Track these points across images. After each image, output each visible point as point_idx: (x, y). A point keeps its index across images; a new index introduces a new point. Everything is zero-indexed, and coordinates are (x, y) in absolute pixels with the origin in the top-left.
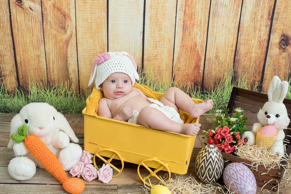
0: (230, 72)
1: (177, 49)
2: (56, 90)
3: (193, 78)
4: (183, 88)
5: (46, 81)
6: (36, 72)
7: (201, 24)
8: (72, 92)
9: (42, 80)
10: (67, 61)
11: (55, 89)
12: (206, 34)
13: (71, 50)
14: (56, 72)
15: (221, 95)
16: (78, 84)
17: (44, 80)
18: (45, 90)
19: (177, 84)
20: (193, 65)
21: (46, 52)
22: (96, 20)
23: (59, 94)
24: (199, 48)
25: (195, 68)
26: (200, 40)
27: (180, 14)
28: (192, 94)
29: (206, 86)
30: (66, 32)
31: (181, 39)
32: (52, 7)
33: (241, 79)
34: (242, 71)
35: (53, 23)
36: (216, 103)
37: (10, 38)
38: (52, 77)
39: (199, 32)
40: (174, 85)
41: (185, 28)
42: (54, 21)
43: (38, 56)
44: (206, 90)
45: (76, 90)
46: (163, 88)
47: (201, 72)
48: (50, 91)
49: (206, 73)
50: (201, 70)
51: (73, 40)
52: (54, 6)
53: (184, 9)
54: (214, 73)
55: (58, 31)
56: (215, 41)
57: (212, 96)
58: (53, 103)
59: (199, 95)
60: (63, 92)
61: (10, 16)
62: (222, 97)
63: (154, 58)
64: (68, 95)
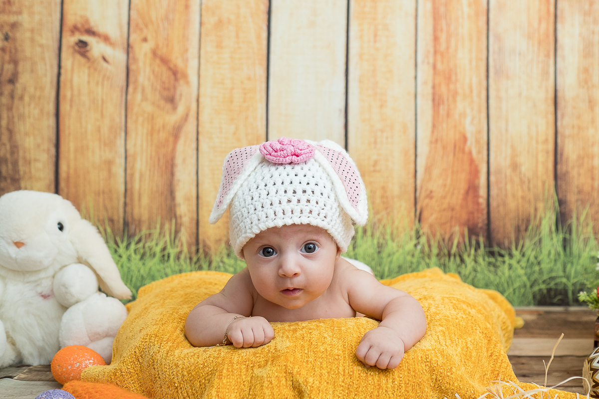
0: (550, 202)
1: (424, 149)
2: (141, 245)
3: (464, 217)
4: (444, 240)
5: (121, 221)
6: (101, 200)
7: (471, 91)
8: (178, 250)
9: (111, 221)
10: (172, 174)
11: (139, 241)
12: (484, 115)
13: (184, 150)
14: (145, 201)
15: (536, 258)
16: (194, 230)
17: (115, 218)
18: (116, 243)
19: (429, 232)
20: (463, 186)
21: (129, 153)
22: (242, 83)
23: (148, 254)
24: (471, 144)
25: (467, 193)
26: (472, 126)
27: (425, 72)
28: (465, 257)
29: (498, 235)
30: (175, 108)
31: (430, 125)
32: (150, 55)
33: (578, 219)
34: (577, 200)
35: (148, 90)
36: (525, 278)
37: (52, 122)
38: (136, 212)
39: (468, 111)
40: (421, 232)
41: (437, 101)
42: (152, 86)
43: (109, 163)
44: (499, 245)
45: (189, 246)
46: (396, 240)
47: (482, 201)
48: (128, 247)
49: (494, 204)
50: (482, 197)
51: (190, 127)
52: (154, 53)
53: (431, 60)
54: (512, 205)
55: (158, 107)
56: (507, 130)
57: (513, 262)
58: (132, 277)
59: (484, 260)
60: (158, 249)
61: (59, 74)
62: (539, 263)
63: (372, 169)
64: (169, 257)
